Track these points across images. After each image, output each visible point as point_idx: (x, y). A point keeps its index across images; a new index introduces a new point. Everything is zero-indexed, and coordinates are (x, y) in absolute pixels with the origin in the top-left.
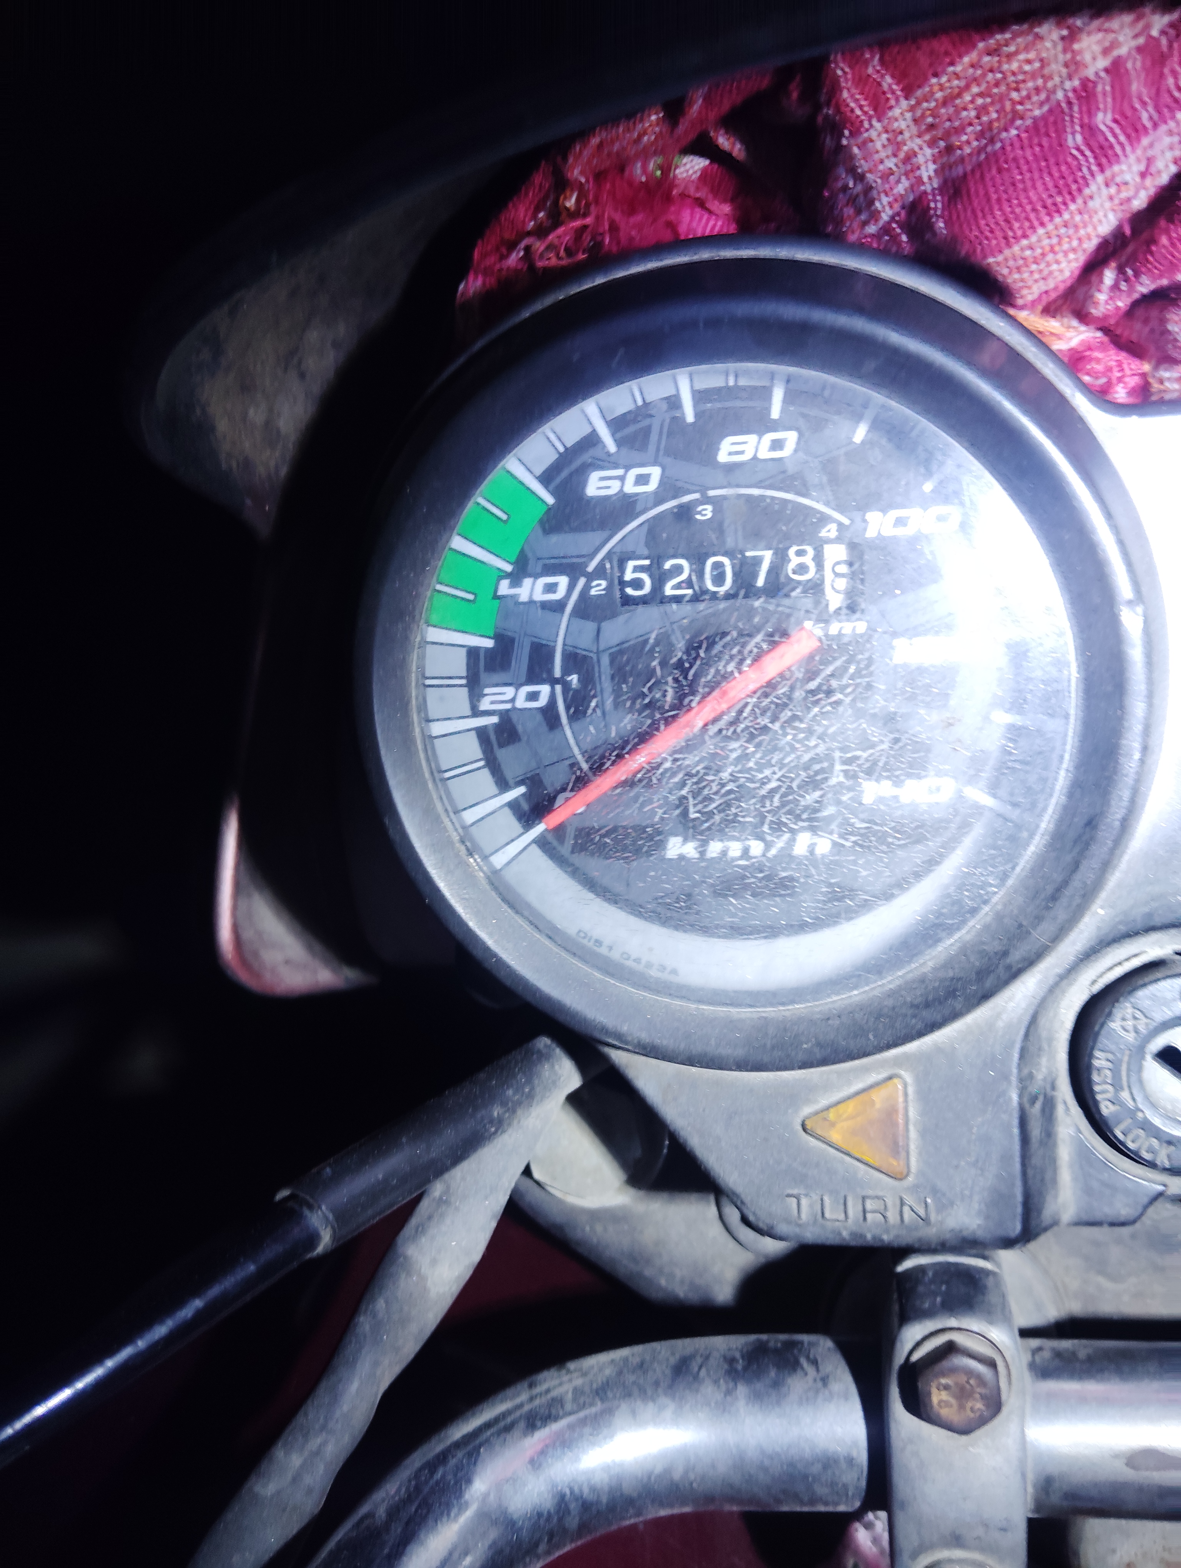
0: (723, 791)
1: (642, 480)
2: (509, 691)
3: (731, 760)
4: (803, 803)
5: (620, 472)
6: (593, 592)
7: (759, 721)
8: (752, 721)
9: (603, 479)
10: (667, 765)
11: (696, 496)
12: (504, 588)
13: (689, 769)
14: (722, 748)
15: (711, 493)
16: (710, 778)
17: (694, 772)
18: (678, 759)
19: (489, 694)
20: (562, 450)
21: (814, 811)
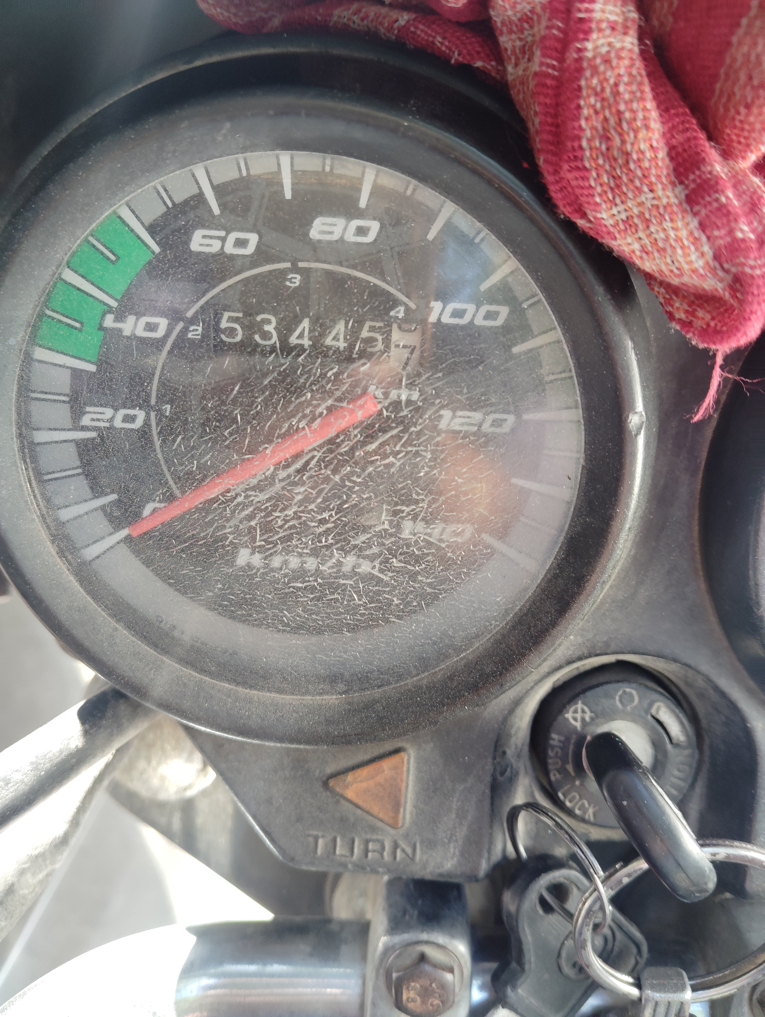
0: (286, 526)
1: (241, 243)
2: (109, 412)
3: (296, 501)
4: (353, 543)
5: (222, 233)
6: (190, 335)
7: (323, 472)
8: (316, 471)
9: (204, 237)
10: (240, 499)
11: (288, 265)
12: (110, 321)
13: (259, 505)
14: (288, 491)
15: (301, 265)
16: (277, 514)
17: (263, 507)
18: (250, 496)
19: (90, 413)
20: (170, 204)
21: (360, 550)
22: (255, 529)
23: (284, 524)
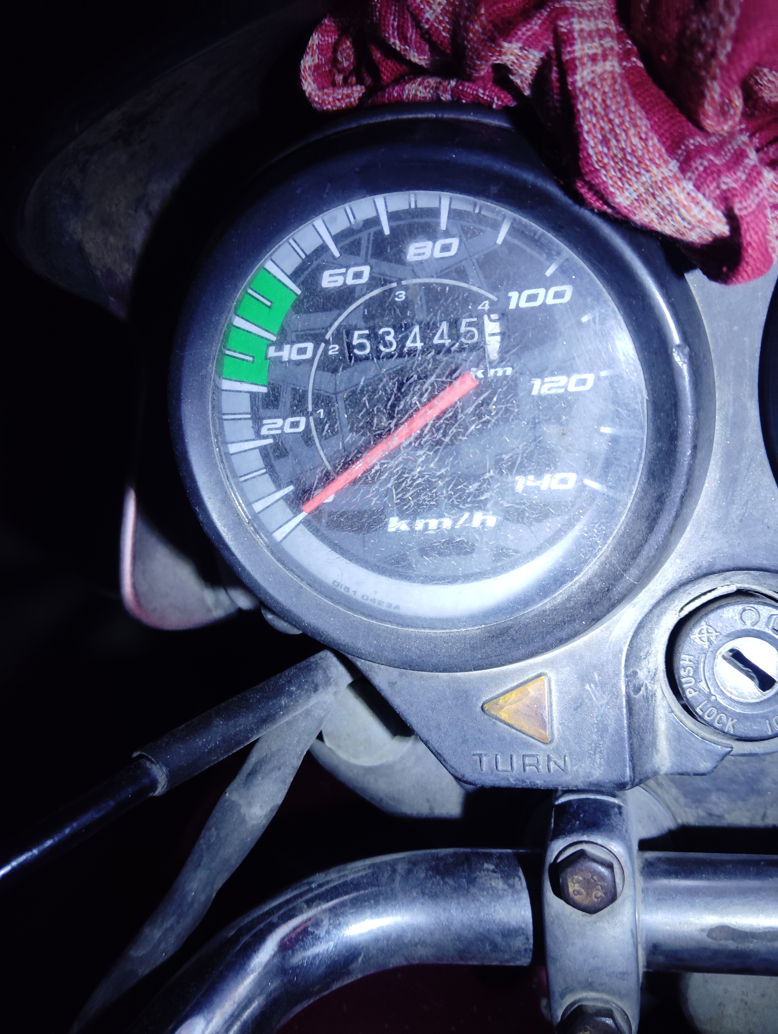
0: (415, 484)
1: (358, 275)
2: (280, 422)
3: (418, 463)
4: (467, 491)
5: (343, 270)
7: (435, 436)
8: (430, 436)
9: (331, 275)
10: (377, 467)
11: (394, 285)
12: (272, 352)
13: (391, 470)
14: (411, 455)
16: (406, 475)
17: (395, 471)
18: (384, 464)
19: (267, 424)
20: (304, 256)
21: (475, 496)
22: (391, 490)
23: (413, 483)
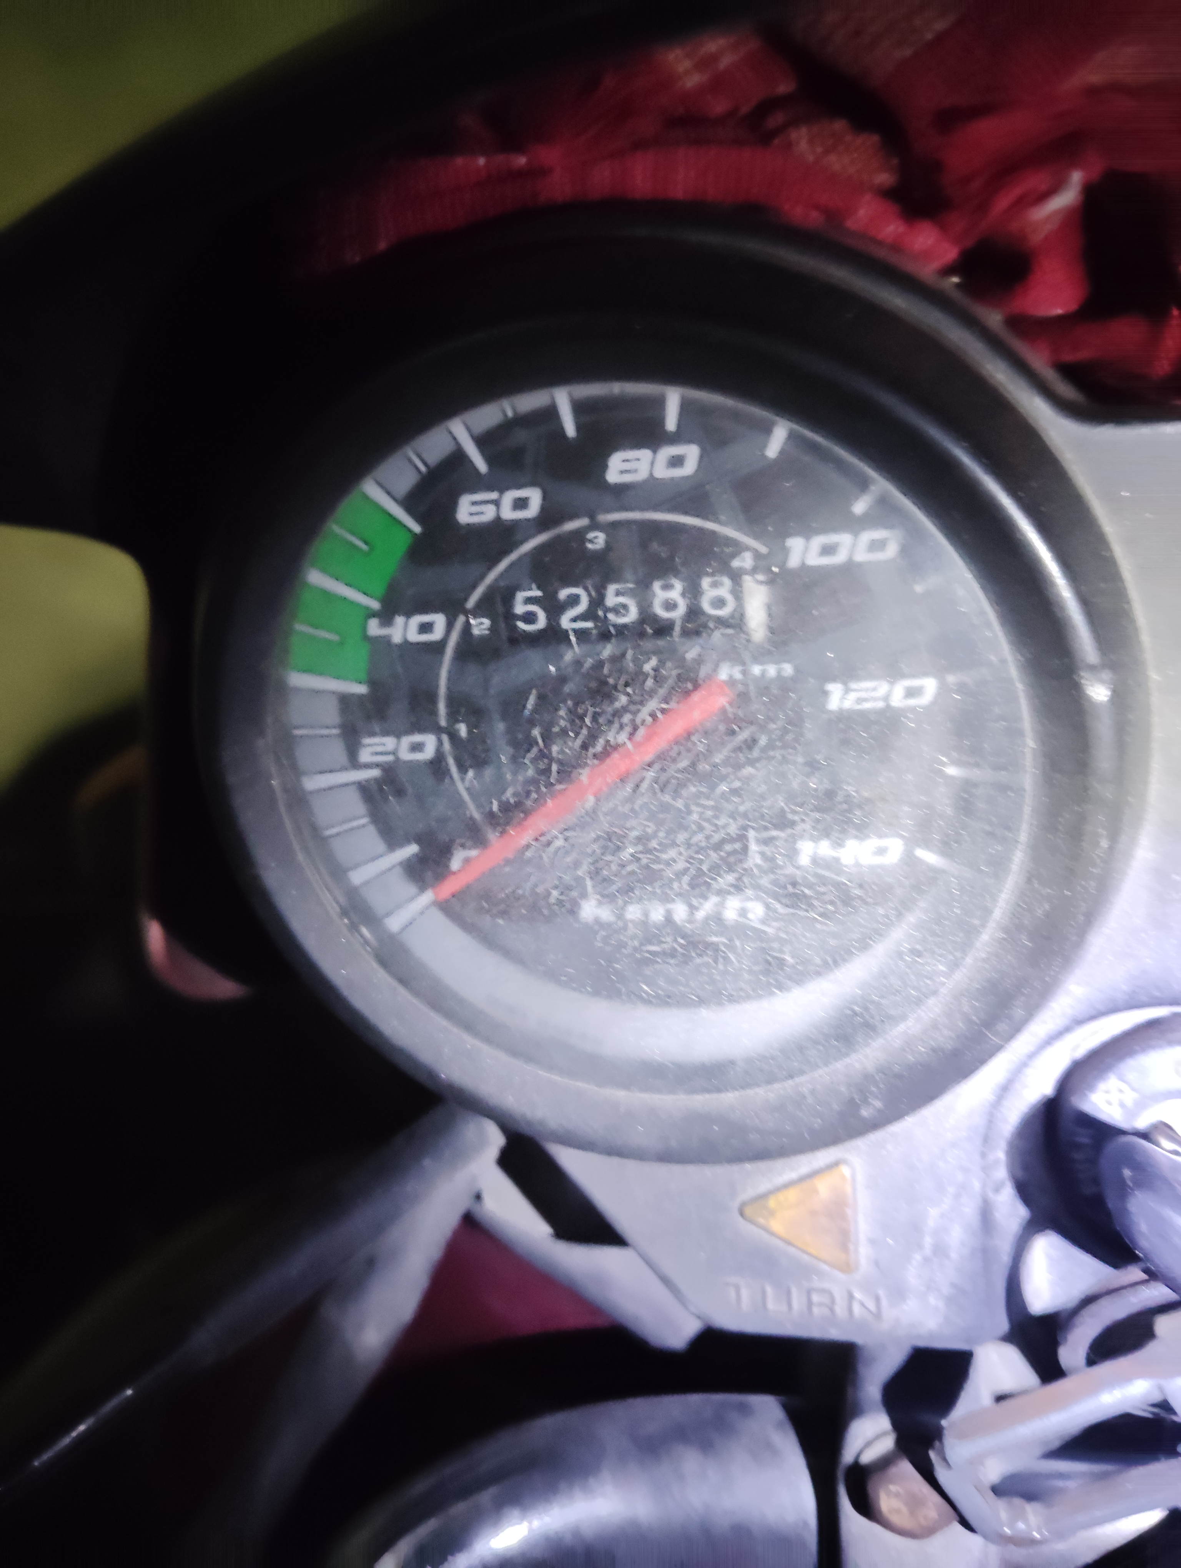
1: (521, 504)
2: (389, 742)
5: (494, 495)
6: (476, 631)
9: (474, 503)
11: (585, 521)
12: (374, 628)
19: (369, 745)
20: (424, 470)
